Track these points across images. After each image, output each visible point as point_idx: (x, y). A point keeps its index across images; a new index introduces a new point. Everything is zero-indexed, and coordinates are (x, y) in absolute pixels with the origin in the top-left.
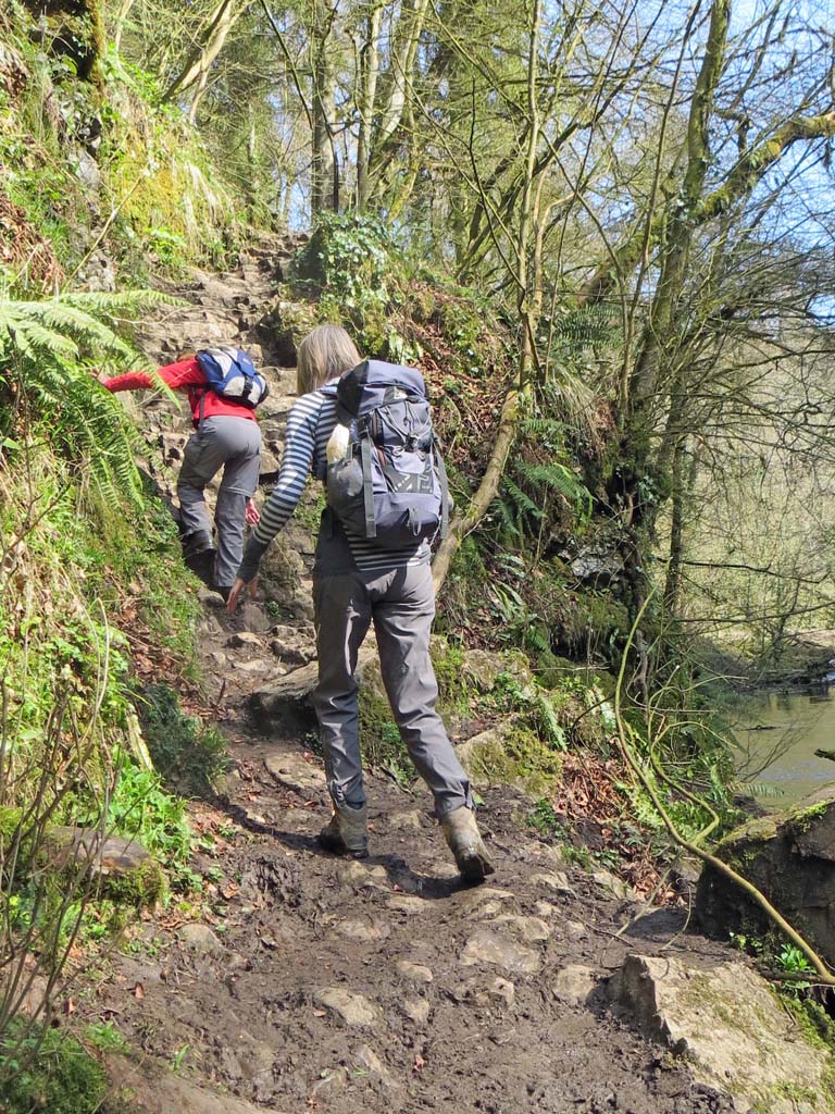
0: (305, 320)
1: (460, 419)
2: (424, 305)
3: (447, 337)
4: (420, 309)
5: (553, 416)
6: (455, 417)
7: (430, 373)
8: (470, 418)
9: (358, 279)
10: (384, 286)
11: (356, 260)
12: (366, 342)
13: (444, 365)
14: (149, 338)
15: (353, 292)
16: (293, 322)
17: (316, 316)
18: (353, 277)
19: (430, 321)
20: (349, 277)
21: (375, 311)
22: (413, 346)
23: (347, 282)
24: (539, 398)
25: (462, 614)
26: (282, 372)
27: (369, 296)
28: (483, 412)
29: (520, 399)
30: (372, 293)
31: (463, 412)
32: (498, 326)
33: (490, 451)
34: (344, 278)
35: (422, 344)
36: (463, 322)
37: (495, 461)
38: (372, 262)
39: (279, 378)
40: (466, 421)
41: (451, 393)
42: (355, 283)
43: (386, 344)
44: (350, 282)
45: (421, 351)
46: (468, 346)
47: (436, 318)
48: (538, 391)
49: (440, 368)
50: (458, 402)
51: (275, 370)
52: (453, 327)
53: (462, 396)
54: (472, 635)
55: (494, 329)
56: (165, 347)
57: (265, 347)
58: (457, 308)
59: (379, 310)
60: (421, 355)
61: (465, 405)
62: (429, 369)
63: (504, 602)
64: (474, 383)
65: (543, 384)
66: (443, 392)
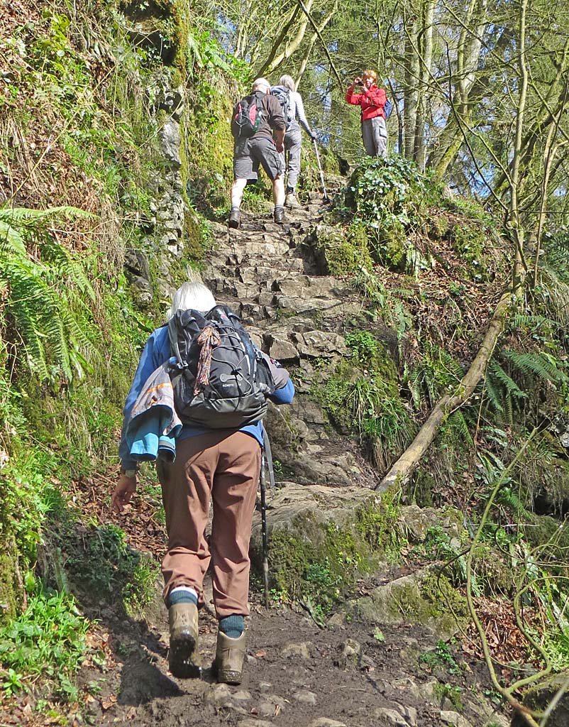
0: (337, 238)
1: (460, 316)
2: (438, 226)
3: (456, 251)
4: (435, 229)
5: (542, 313)
6: (456, 315)
7: (439, 279)
8: (469, 315)
9: (382, 206)
10: (405, 211)
11: (381, 191)
12: (388, 256)
13: (453, 273)
14: (217, 256)
15: (379, 217)
16: (327, 240)
17: (346, 235)
18: (378, 205)
19: (444, 238)
20: (375, 205)
21: (396, 231)
22: (427, 258)
23: (373, 209)
24: (529, 299)
25: (448, 476)
26: (312, 279)
27: (391, 219)
28: (481, 310)
29: (512, 299)
30: (394, 217)
31: (463, 310)
32: (501, 241)
33: (482, 342)
34: (371, 206)
35: (435, 256)
36: (470, 238)
37: (483, 349)
38: (395, 193)
39: (309, 284)
40: (466, 317)
41: (454, 295)
42: (380, 210)
43: (405, 255)
44: (376, 209)
45: (434, 262)
46: (474, 258)
47: (448, 236)
48: (528, 293)
49: (449, 275)
50: (460, 303)
51: (307, 278)
52: (461, 243)
53: (463, 298)
54: (455, 494)
55: (498, 244)
56: (228, 263)
57: (306, 261)
58: (466, 227)
59: (399, 230)
60: (434, 265)
61: (466, 304)
62: (439, 277)
63: (487, 467)
64: (475, 287)
65: (532, 286)
66: (447, 294)
